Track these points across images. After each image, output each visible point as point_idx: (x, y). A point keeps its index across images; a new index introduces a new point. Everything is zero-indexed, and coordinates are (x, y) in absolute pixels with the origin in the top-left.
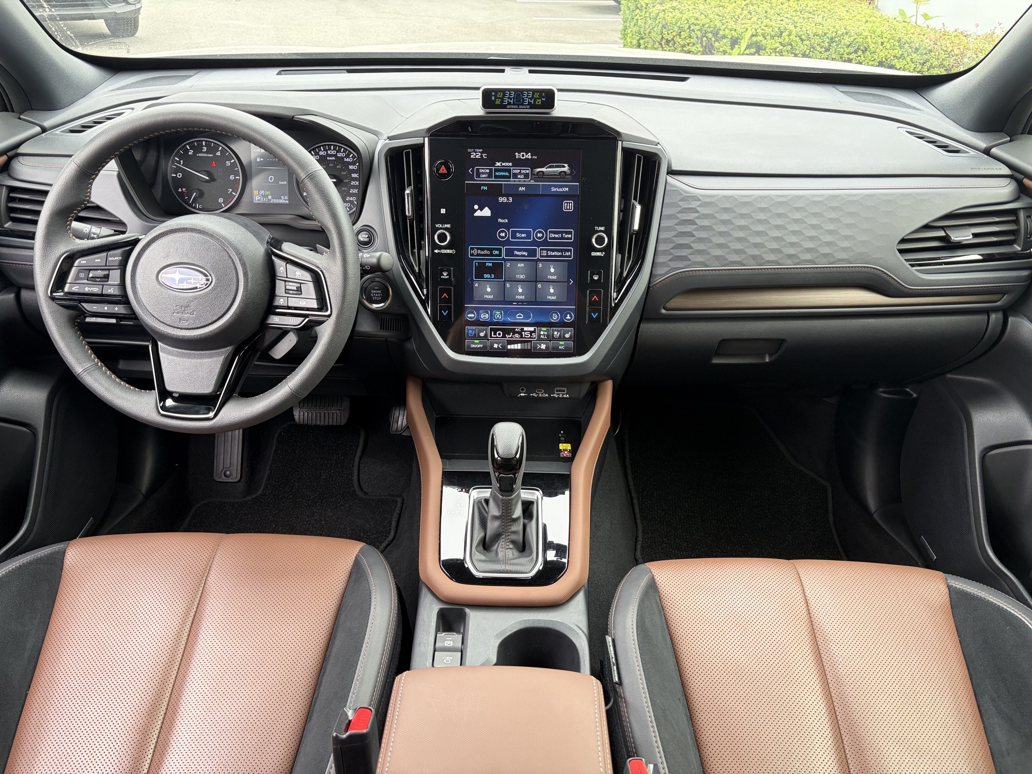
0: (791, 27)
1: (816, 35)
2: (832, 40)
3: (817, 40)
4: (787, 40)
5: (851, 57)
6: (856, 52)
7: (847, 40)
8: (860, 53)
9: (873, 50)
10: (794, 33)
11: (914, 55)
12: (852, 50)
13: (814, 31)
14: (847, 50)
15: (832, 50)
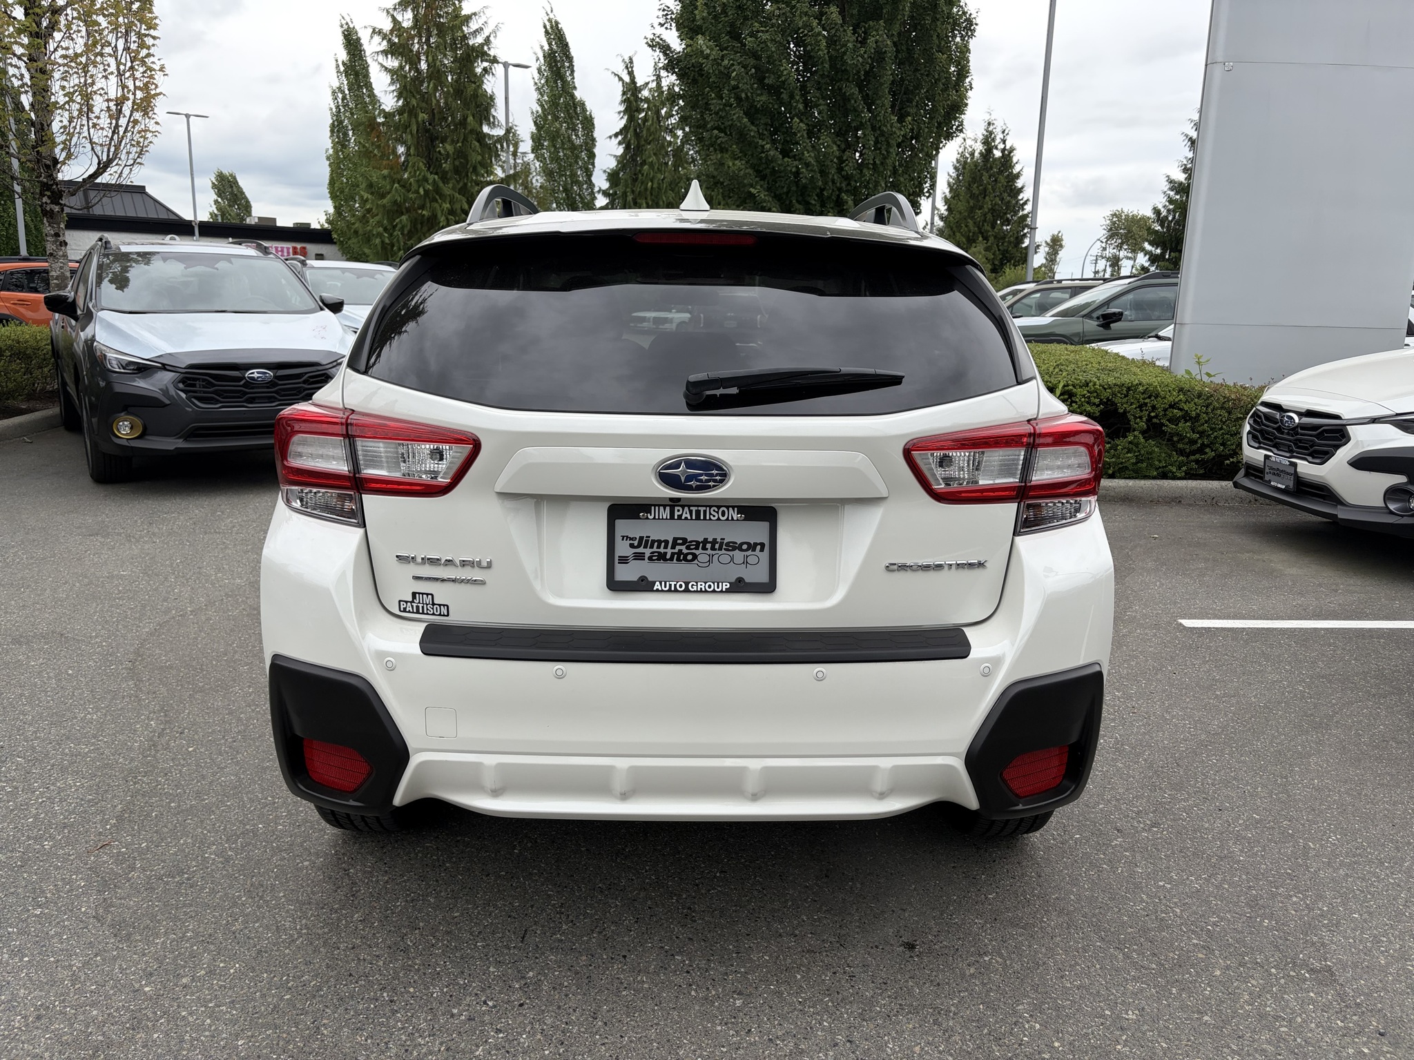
0: (1096, 380)
1: (1115, 385)
2: (1129, 389)
3: (1117, 389)
4: (1093, 389)
5: (1146, 401)
6: (1150, 397)
7: (1141, 388)
8: (1153, 398)
9: (1163, 396)
10: (1098, 383)
11: (1196, 400)
12: (1146, 396)
13: (1114, 382)
14: (1142, 397)
15: (1130, 397)
